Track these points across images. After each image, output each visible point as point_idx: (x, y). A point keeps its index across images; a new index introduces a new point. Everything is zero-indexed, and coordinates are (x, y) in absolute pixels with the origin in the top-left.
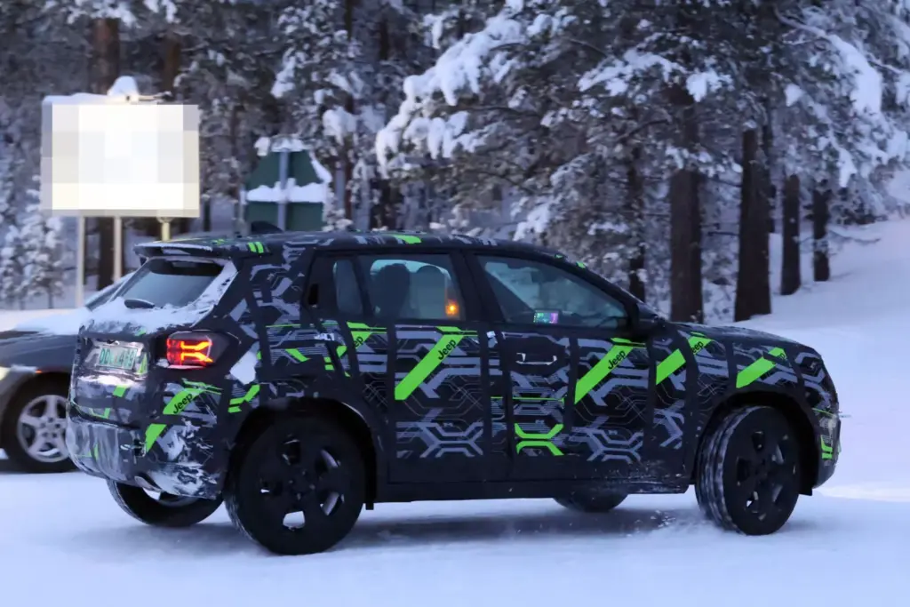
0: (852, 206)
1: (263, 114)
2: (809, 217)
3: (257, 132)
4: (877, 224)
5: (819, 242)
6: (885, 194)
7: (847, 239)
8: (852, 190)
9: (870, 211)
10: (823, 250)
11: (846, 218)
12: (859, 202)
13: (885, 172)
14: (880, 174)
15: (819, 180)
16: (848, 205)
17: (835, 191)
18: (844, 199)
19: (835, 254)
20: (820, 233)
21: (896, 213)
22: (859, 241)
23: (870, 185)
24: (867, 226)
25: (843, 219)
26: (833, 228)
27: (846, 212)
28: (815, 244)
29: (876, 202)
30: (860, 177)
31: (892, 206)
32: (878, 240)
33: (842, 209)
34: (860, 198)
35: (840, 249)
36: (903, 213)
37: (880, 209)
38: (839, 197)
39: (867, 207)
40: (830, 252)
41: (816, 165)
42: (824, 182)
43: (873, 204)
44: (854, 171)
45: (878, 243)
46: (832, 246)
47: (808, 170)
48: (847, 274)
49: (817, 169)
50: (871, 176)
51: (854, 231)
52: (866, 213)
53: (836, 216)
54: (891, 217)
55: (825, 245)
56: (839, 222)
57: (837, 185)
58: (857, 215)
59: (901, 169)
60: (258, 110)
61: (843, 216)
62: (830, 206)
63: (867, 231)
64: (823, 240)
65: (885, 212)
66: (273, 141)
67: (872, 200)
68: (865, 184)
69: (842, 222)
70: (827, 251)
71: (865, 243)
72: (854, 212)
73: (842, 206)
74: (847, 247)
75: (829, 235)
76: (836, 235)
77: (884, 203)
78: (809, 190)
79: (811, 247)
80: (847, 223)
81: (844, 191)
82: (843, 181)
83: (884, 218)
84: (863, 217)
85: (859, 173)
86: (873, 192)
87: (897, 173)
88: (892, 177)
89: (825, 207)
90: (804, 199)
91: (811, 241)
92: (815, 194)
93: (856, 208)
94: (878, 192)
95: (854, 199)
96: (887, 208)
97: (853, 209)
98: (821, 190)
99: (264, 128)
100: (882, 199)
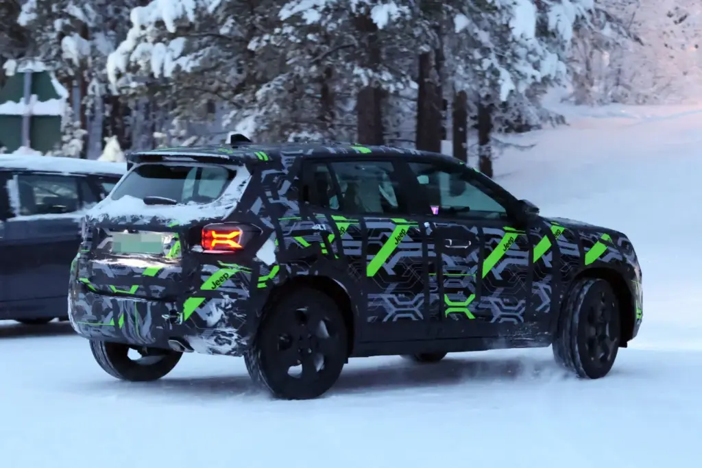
0: (512, 117)
1: (11, 39)
2: (475, 127)
3: (5, 55)
4: (532, 132)
5: (484, 148)
6: (538, 107)
7: (507, 145)
8: (511, 104)
9: (526, 121)
10: (487, 154)
11: (507, 127)
12: (517, 113)
13: (538, 89)
14: (535, 90)
15: (483, 95)
16: (508, 116)
17: (497, 106)
18: (505, 111)
19: (497, 158)
20: (484, 140)
21: (549, 122)
22: (517, 146)
23: (526, 99)
24: (523, 134)
25: (503, 128)
26: (495, 135)
27: (507, 122)
28: (480, 150)
29: (531, 113)
30: (518, 92)
31: (546, 117)
32: (532, 146)
33: (504, 119)
34: (518, 110)
35: (501, 153)
36: (554, 122)
37: (534, 120)
38: (501, 109)
39: (524, 118)
40: (493, 156)
41: (480, 82)
42: (488, 97)
43: (529, 115)
44: (513, 87)
45: (534, 148)
46: (495, 151)
47: (474, 87)
48: (509, 174)
49: (481, 86)
50: (527, 91)
51: (512, 138)
52: (524, 123)
53: (497, 126)
54: (544, 126)
55: (489, 149)
56: (500, 130)
57: (499, 99)
58: (516, 125)
59: (553, 86)
60: (6, 36)
61: (504, 126)
62: (493, 118)
63: (525, 138)
64: (487, 146)
65: (539, 123)
66: (19, 63)
67: (529, 112)
68: (522, 99)
69: (503, 130)
70: (490, 156)
71: (522, 148)
72: (513, 123)
73: (502, 117)
74: (507, 151)
75: (492, 142)
76: (497, 141)
77: (538, 114)
78: (475, 103)
79: (477, 152)
80: (507, 131)
81: (505, 105)
82: (503, 97)
83: (539, 127)
84: (521, 127)
85: (517, 89)
86: (529, 105)
87: (550, 90)
88: (545, 92)
89: (489, 119)
90: (471, 111)
91: (477, 146)
92: (480, 106)
93: (515, 118)
94: (533, 105)
95: (514, 110)
96: (541, 118)
97: (512, 120)
98: (485, 104)
99: (12, 53)
100: (536, 110)
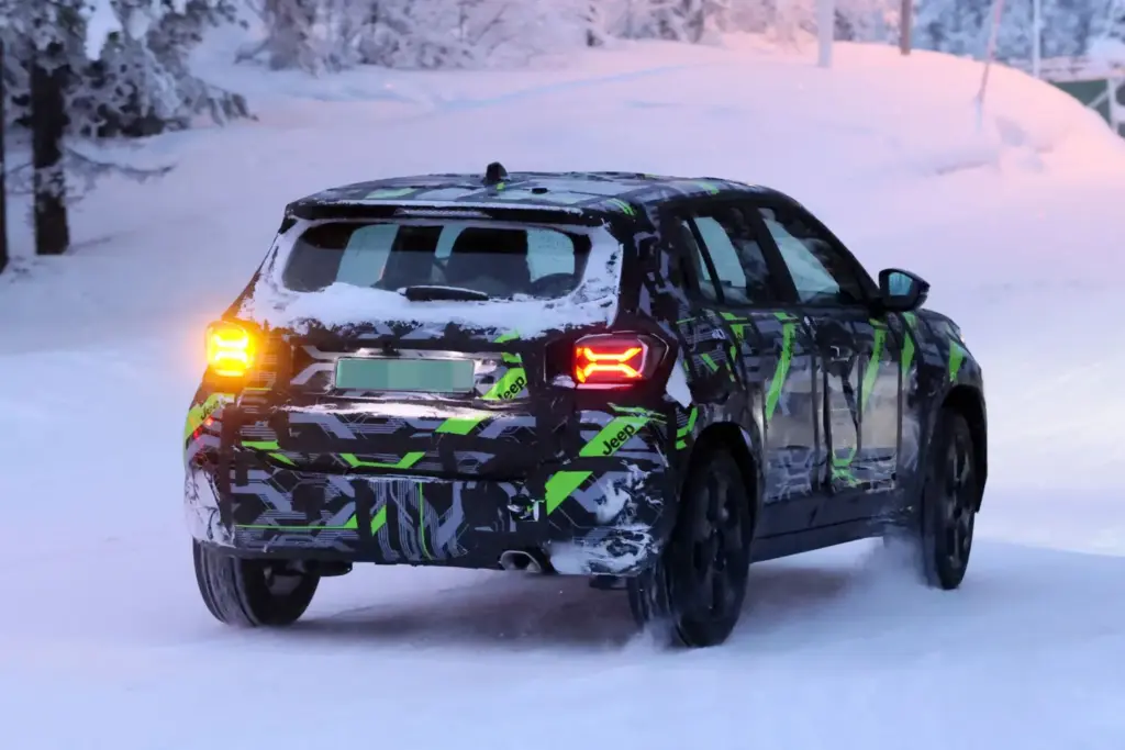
0: (114, 100)
2: (23, 122)
4: (166, 134)
5: (46, 174)
6: (181, 75)
7: (103, 168)
8: (115, 65)
9: (152, 109)
10: (54, 189)
11: (103, 123)
12: (128, 90)
13: (180, 30)
14: (172, 33)
15: (43, 45)
16: (107, 97)
17: (76, 69)
18: (98, 85)
19: (80, 198)
20: (47, 154)
21: (206, 111)
22: (129, 171)
23: (150, 54)
24: (143, 140)
25: (94, 127)
26: (74, 144)
27: (103, 110)
28: (37, 179)
29: (164, 91)
30: (128, 37)
31: (198, 99)
32: (167, 169)
33: (95, 105)
34: (129, 82)
35: (90, 187)
36: (221, 112)
37: (171, 106)
38: (87, 80)
39: (145, 101)
40: (69, 194)
41: (36, 14)
42: (54, 49)
43: (156, 93)
44: (116, 26)
45: (168, 175)
46: (73, 181)
47: (20, 25)
48: (107, 240)
49: (38, 23)
50: (152, 34)
51: (118, 151)
52: (144, 112)
53: (80, 120)
54: (195, 120)
55: (58, 179)
56: (86, 131)
57: (82, 55)
58: (127, 119)
59: (216, 25)
61: (96, 120)
62: (69, 100)
63: (144, 153)
64: (54, 169)
65: (184, 112)
67: (157, 87)
68: (141, 54)
69: (94, 132)
70: (62, 193)
71: (142, 175)
72: (120, 112)
73: (93, 98)
74: (102, 181)
75: (66, 159)
76: (81, 159)
77: (179, 92)
78: (24, 64)
79: (29, 185)
80: (102, 133)
81: (98, 68)
82: (93, 49)
83: (182, 124)
84: (138, 123)
85: (126, 31)
86: (157, 71)
87: (208, 32)
88: (195, 37)
89: (60, 103)
90: (13, 83)
91: (30, 170)
92: (37, 74)
93: (122, 102)
94: (168, 70)
95: (119, 83)
96: (187, 102)
97: (115, 107)
98: (49, 66)
100: (174, 83)
